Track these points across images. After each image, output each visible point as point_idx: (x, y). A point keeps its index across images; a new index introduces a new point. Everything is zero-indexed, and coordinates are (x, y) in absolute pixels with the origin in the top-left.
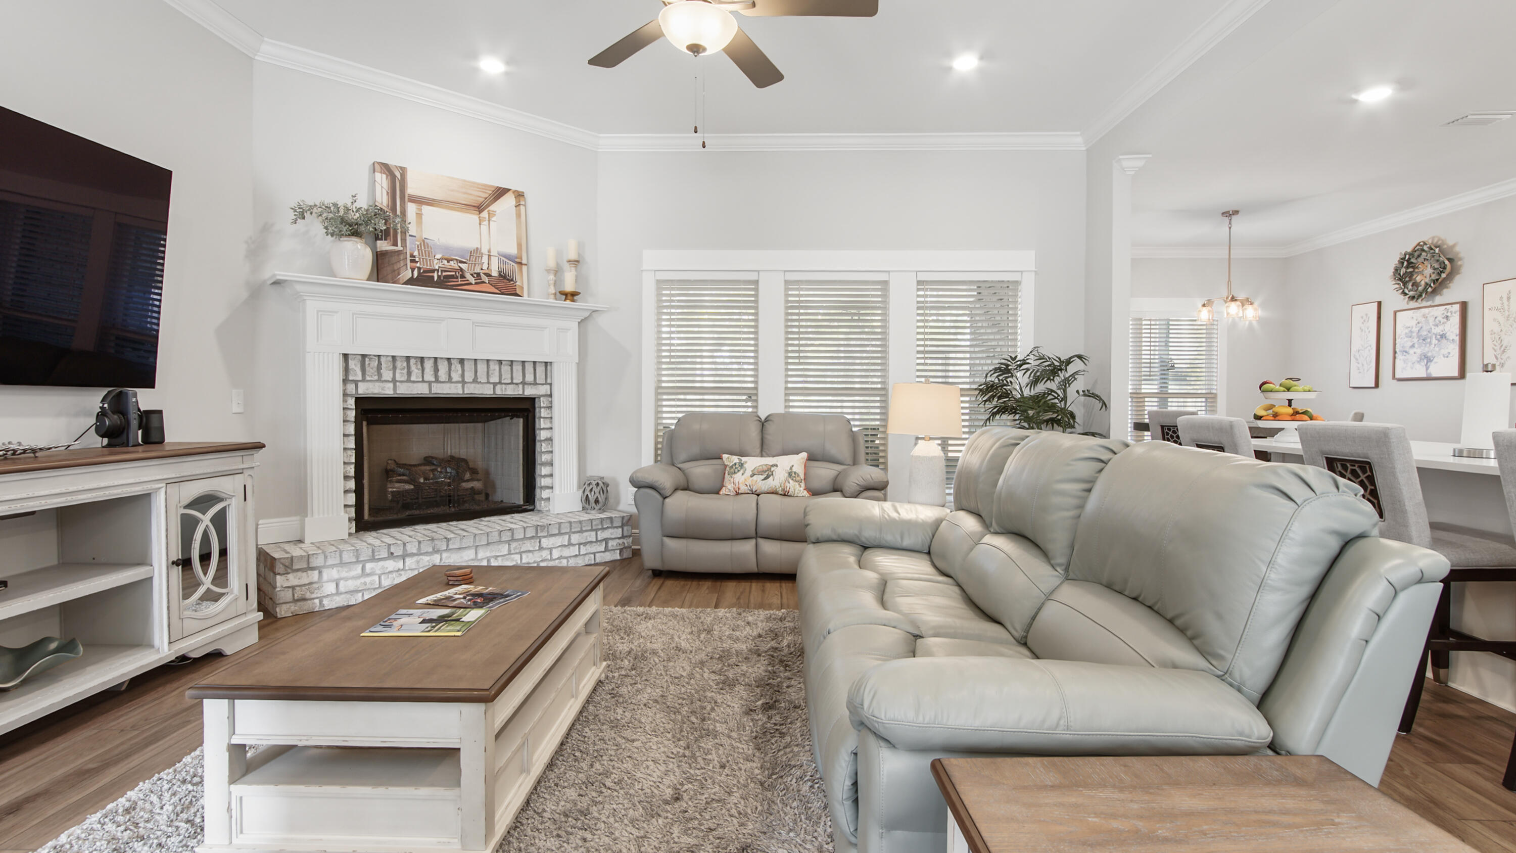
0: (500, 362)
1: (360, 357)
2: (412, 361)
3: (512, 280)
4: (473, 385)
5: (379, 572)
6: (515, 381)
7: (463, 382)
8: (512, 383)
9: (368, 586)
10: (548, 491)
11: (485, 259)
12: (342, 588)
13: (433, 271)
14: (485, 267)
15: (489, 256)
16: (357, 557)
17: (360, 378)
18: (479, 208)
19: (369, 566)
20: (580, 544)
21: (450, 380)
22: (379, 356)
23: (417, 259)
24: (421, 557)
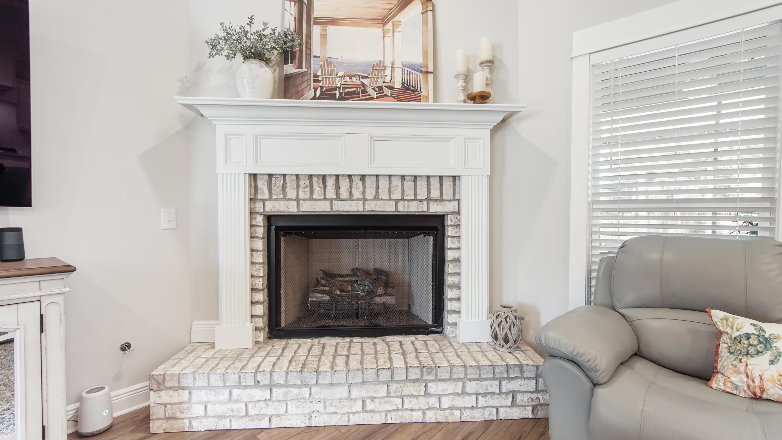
0: (403, 177)
1: (267, 177)
2: (315, 179)
3: (416, 91)
4: (374, 202)
5: (246, 400)
6: (418, 198)
7: (364, 199)
8: (415, 200)
9: (235, 413)
10: (454, 315)
11: (388, 72)
12: (210, 413)
13: (335, 89)
14: (388, 79)
15: (393, 68)
16: (224, 382)
17: (267, 197)
18: (384, 21)
19: (236, 392)
20: (477, 394)
21: (351, 197)
22: (284, 175)
23: (320, 79)
24: (289, 389)
